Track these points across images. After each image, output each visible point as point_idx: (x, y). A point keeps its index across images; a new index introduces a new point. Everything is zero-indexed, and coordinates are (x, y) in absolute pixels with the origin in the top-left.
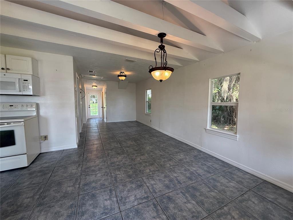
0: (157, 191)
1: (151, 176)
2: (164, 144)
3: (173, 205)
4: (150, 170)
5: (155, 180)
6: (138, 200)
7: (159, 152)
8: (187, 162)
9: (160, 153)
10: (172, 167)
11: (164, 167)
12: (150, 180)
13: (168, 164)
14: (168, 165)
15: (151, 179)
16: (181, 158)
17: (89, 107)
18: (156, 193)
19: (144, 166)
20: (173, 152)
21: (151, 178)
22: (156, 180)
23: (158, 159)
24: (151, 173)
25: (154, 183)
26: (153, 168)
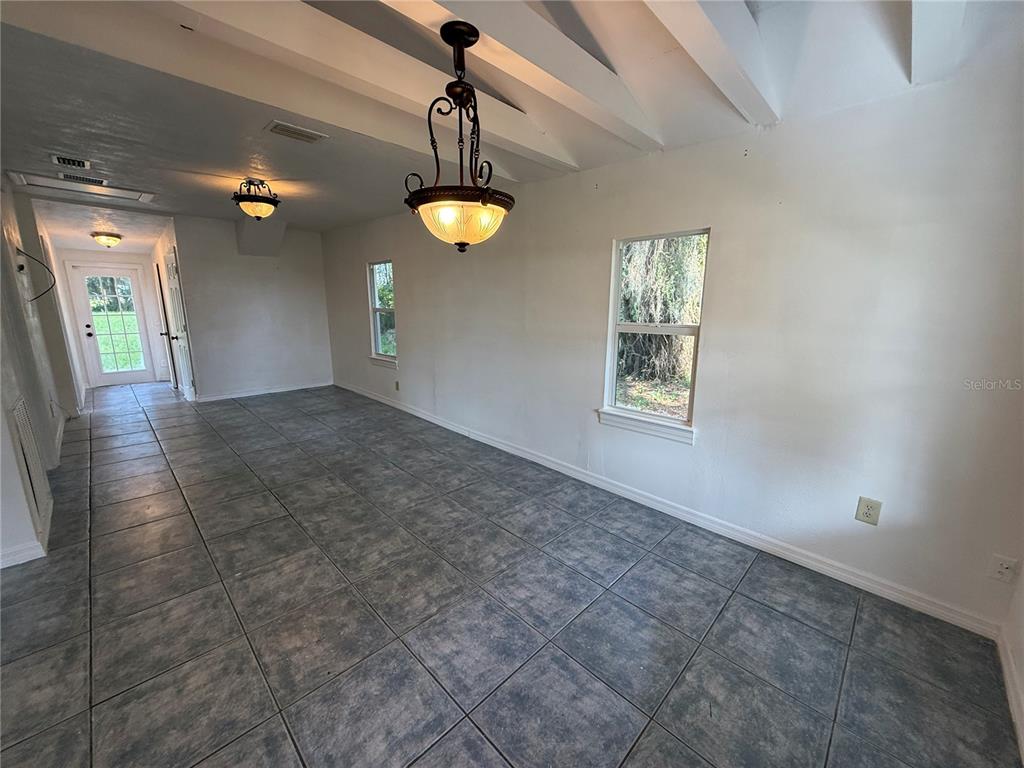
0: (469, 682)
1: (434, 624)
2: (459, 476)
3: (536, 722)
4: (427, 594)
5: (454, 635)
6: (401, 748)
7: (449, 510)
8: (549, 533)
9: (454, 515)
10: (504, 566)
11: (478, 572)
12: (437, 639)
13: (490, 556)
14: (491, 560)
15: (438, 634)
16: (526, 521)
17: (90, 335)
18: (466, 689)
19: (400, 584)
20: (496, 502)
21: (437, 628)
22: (460, 632)
23: (451, 543)
24: (436, 609)
25: (455, 648)
26: (437, 583)
